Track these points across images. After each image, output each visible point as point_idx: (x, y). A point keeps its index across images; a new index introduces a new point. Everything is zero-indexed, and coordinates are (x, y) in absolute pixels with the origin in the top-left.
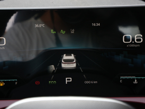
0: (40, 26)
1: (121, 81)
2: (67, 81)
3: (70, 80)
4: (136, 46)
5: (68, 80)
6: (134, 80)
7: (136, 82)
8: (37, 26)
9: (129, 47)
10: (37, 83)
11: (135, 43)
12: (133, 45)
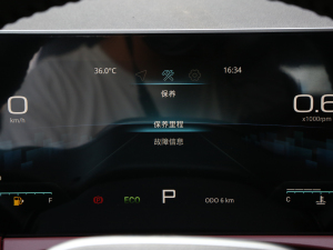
0: (107, 71)
1: (287, 199)
2: (164, 197)
3: (171, 194)
4: (323, 119)
5: (167, 194)
6: (317, 196)
7: (321, 201)
8: (99, 71)
9: (308, 123)
10: (98, 200)
11: (321, 114)
12: (316, 119)
